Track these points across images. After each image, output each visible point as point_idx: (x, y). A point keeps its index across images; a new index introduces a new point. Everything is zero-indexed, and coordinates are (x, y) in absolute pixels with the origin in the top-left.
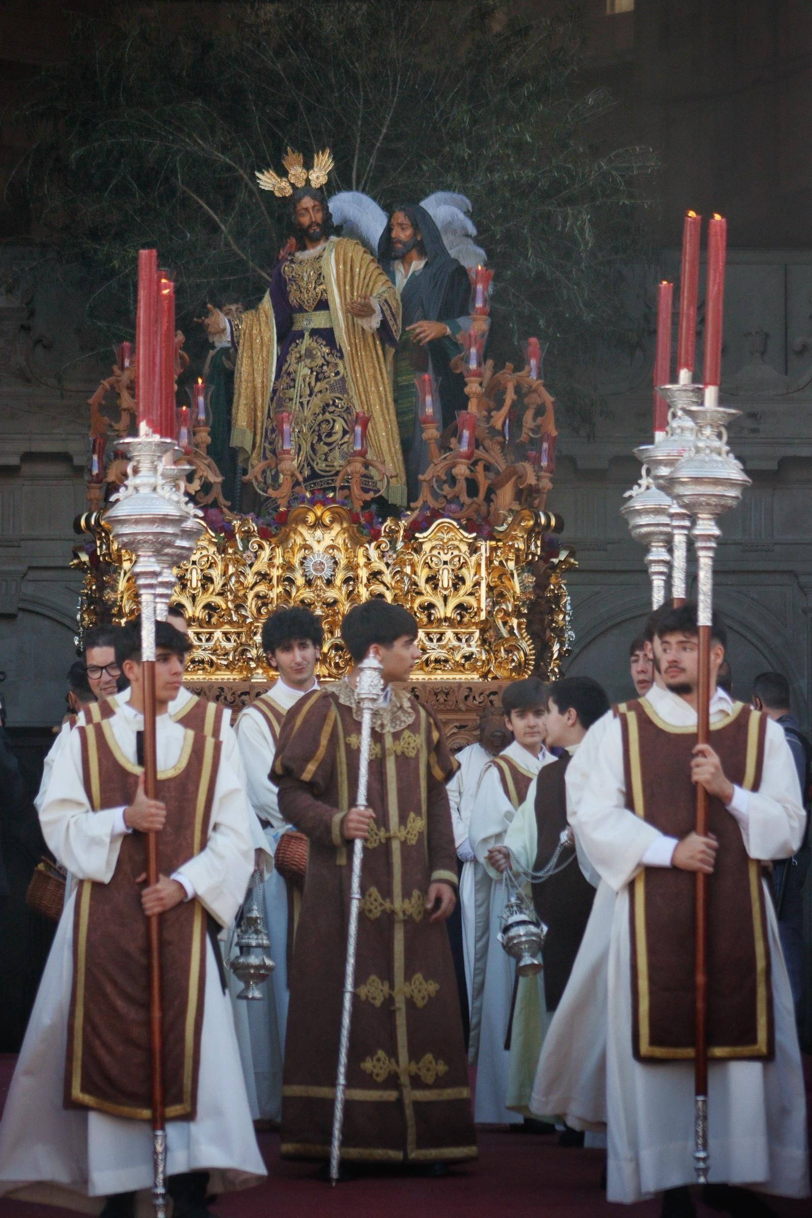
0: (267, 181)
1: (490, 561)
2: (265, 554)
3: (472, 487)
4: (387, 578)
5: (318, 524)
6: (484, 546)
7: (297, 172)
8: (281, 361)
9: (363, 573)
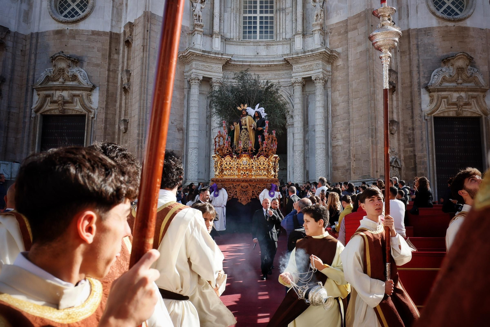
0: (239, 108)
1: (268, 161)
2: (238, 160)
3: (266, 151)
4: (254, 163)
5: (245, 157)
6: (267, 159)
7: (242, 107)
8: (240, 132)
9: (251, 163)
